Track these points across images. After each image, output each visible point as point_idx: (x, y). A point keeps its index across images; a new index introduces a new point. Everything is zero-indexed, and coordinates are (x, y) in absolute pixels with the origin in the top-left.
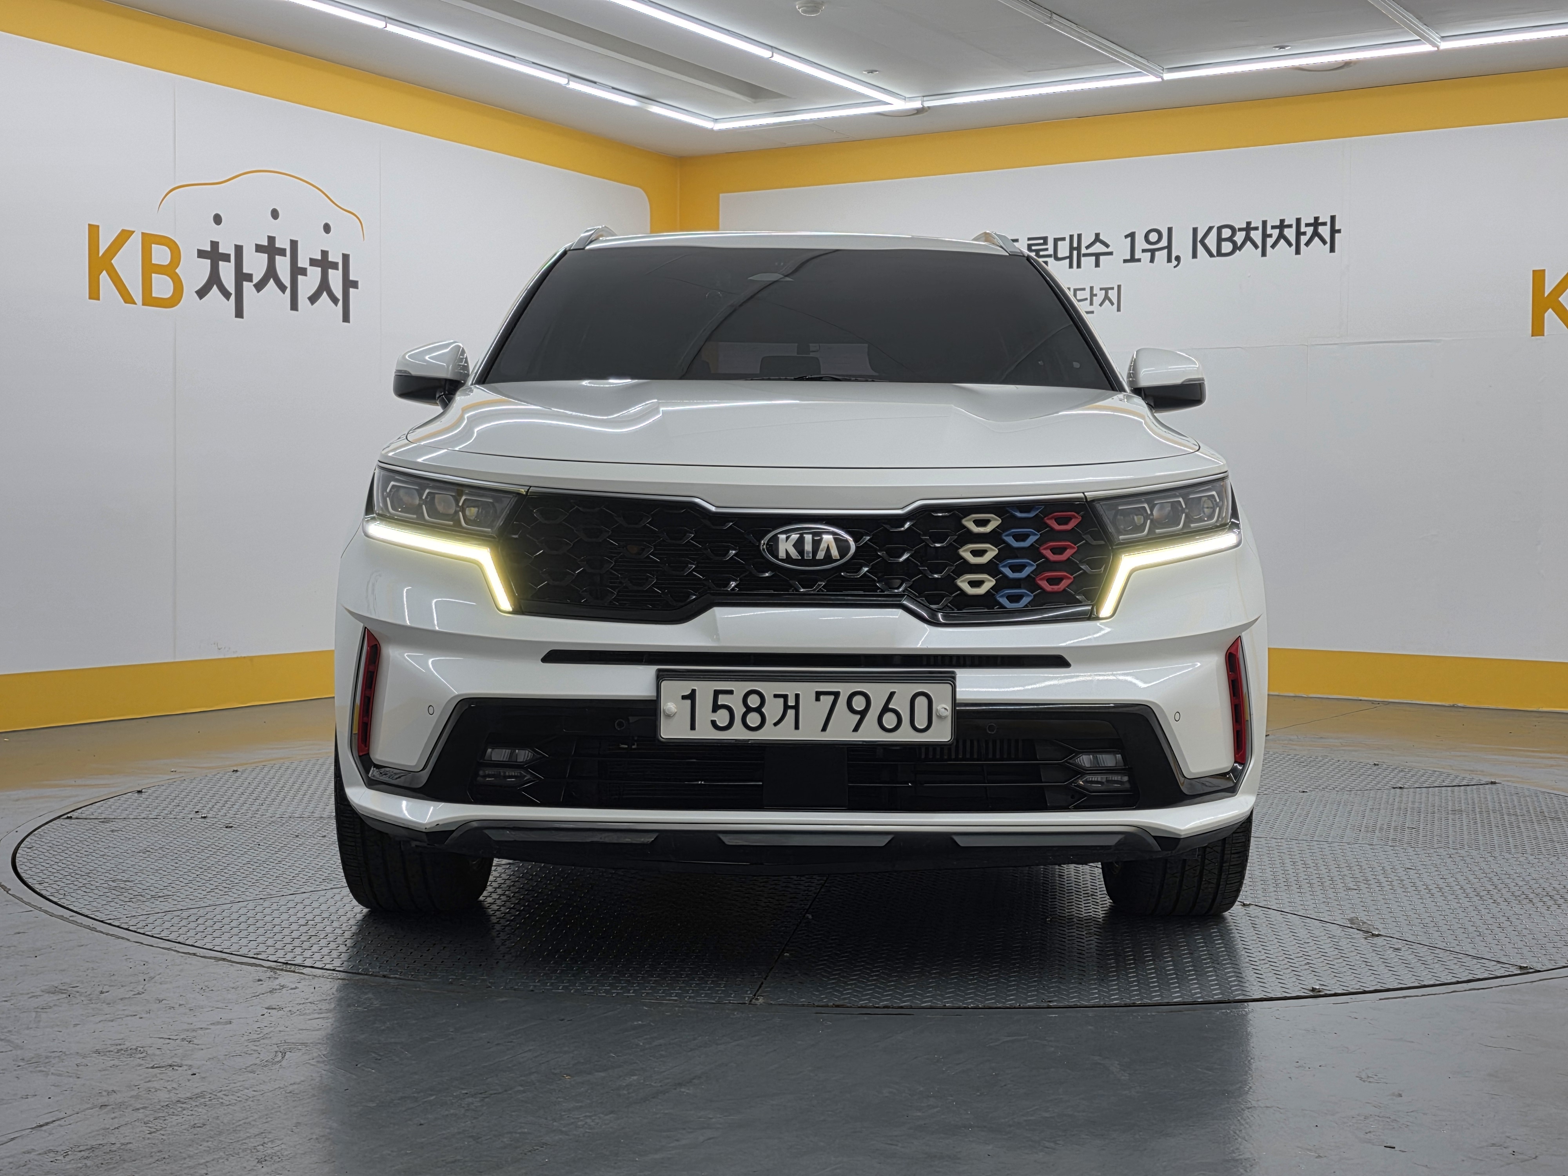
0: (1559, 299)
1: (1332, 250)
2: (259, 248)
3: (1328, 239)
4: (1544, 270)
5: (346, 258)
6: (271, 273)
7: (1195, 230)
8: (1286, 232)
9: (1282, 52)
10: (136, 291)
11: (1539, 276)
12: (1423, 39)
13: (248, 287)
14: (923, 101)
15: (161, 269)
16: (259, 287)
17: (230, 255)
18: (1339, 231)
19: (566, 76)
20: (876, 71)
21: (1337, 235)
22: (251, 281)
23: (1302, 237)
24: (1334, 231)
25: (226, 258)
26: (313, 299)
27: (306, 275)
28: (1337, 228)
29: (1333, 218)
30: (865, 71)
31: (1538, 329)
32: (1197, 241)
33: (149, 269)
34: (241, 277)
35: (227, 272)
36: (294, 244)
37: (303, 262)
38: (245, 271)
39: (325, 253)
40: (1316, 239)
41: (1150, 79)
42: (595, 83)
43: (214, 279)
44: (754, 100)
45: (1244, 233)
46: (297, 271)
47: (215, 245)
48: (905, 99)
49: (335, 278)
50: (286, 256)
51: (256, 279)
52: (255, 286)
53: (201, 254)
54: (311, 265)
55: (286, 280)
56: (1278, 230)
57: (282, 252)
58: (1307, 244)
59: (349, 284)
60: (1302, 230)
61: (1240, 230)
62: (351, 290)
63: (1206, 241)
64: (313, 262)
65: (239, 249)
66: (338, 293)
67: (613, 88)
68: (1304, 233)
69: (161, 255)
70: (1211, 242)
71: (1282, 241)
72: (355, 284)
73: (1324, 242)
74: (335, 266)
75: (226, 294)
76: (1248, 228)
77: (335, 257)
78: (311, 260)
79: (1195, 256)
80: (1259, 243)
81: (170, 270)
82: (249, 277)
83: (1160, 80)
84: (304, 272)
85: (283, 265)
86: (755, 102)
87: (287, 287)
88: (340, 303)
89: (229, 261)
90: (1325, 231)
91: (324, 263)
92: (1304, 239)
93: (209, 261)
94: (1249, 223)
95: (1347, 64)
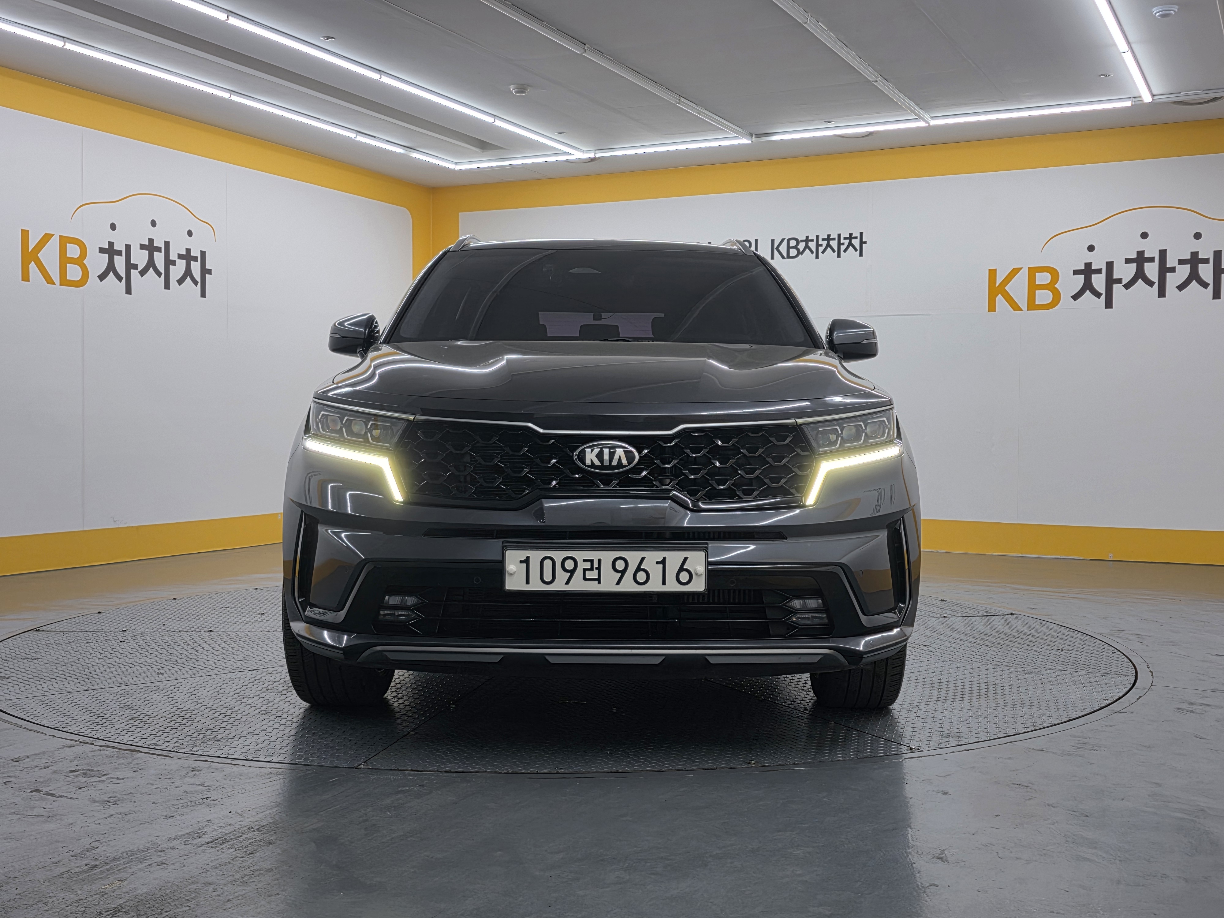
0: (1006, 288)
1: (861, 255)
2: (142, 247)
3: (858, 248)
4: (996, 269)
5: (203, 253)
6: (151, 263)
7: (773, 241)
8: (832, 243)
9: (829, 125)
10: (55, 276)
11: (992, 273)
12: (920, 118)
13: (134, 273)
14: (595, 154)
15: (72, 261)
16: (143, 273)
17: (122, 251)
18: (865, 243)
19: (355, 132)
20: (564, 133)
21: (864, 245)
22: (137, 269)
23: (842, 246)
24: (862, 243)
25: (119, 253)
26: (180, 281)
27: (175, 265)
28: (864, 240)
29: (861, 234)
30: (557, 132)
31: (992, 308)
32: (774, 248)
33: (64, 260)
34: (130, 266)
35: (120, 263)
36: (167, 244)
37: (173, 256)
38: (132, 262)
39: (188, 251)
40: (851, 247)
41: (745, 141)
42: (375, 137)
43: (111, 267)
44: (482, 150)
45: (804, 243)
46: (169, 263)
47: (111, 244)
48: (583, 151)
49: (196, 267)
50: (160, 252)
51: (140, 268)
52: (139, 272)
53: (102, 250)
54: (178, 259)
55: (162, 269)
56: (826, 242)
57: (159, 249)
58: (845, 251)
59: (205, 271)
60: (842, 242)
61: (802, 241)
62: (207, 275)
63: (780, 248)
64: (180, 256)
65: (128, 247)
66: (198, 277)
67: (387, 141)
68: (843, 244)
69: (73, 251)
70: (783, 249)
71: (829, 248)
72: (209, 272)
73: (856, 250)
74: (195, 259)
75: (120, 278)
76: (807, 240)
77: (195, 253)
78: (179, 255)
79: (772, 258)
80: (814, 250)
81: (79, 261)
82: (135, 267)
83: (750, 142)
84: (174, 263)
85: (159, 259)
86: (483, 152)
87: (162, 274)
88: (199, 284)
89: (122, 256)
90: (856, 242)
91: (188, 257)
92: (843, 248)
93: (107, 255)
94: (807, 237)
95: (871, 133)
